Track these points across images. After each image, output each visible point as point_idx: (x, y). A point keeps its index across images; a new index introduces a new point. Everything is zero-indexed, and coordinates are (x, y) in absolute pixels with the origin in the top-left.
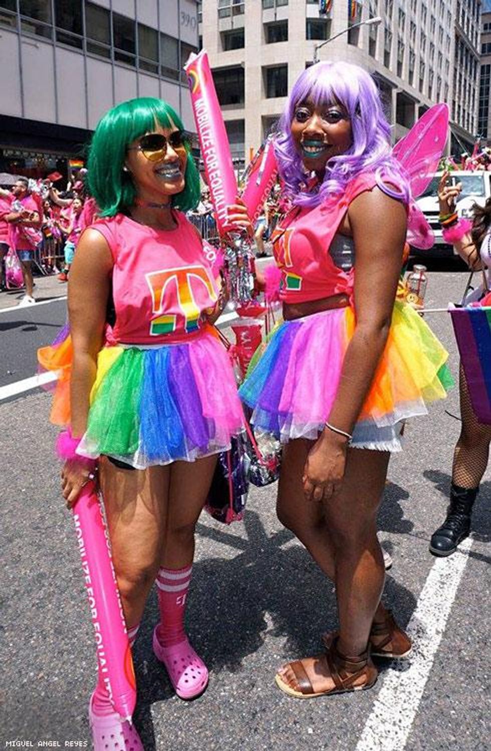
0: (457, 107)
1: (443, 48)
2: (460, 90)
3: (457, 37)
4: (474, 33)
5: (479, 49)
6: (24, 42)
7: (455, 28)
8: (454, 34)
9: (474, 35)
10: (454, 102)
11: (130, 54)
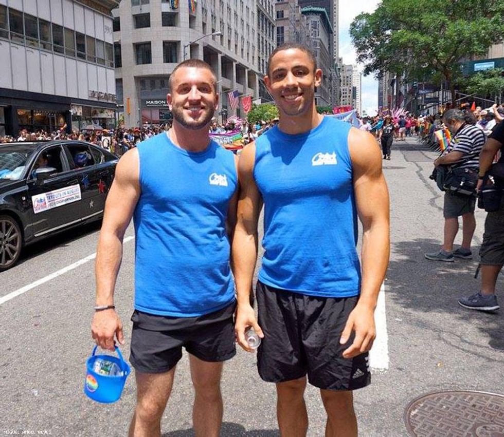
0: (261, 62)
1: (250, 21)
2: (263, 49)
3: (259, 11)
4: (271, 6)
5: (275, 18)
6: (28, 50)
7: (257, 6)
8: (256, 10)
9: (271, 8)
10: (259, 58)
11: (82, 53)
